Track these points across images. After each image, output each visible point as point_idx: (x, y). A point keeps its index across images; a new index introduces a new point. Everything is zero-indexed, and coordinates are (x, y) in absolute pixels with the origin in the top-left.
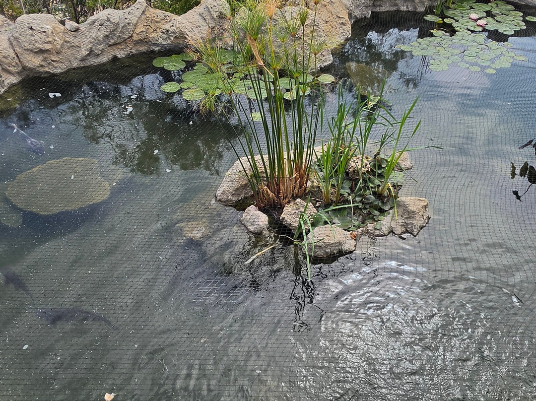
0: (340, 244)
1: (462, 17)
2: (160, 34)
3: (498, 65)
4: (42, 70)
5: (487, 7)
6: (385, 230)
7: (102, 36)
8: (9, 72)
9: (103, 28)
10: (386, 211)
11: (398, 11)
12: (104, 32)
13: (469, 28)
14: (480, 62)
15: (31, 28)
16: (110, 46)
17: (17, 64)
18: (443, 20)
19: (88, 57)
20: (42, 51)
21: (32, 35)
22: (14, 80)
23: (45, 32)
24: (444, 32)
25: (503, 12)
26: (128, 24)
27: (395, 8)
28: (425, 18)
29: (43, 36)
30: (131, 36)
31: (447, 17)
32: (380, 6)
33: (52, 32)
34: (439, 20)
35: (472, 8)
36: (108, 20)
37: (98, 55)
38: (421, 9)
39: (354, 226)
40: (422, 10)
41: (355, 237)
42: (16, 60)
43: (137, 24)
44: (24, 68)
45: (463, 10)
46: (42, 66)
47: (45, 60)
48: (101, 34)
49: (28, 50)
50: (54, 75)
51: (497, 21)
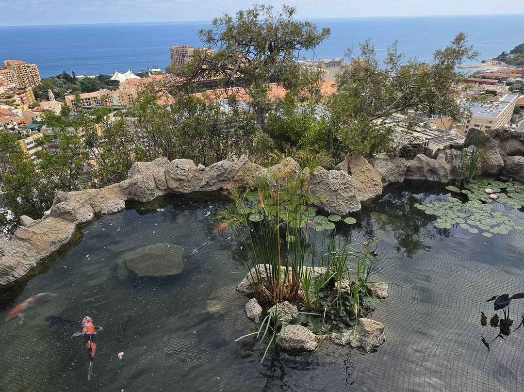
0: (303, 342)
1: (479, 190)
2: (251, 178)
3: (496, 230)
4: (177, 190)
5: (504, 185)
6: (344, 340)
7: (216, 175)
8: (159, 189)
9: (218, 171)
10: (351, 326)
11: (426, 181)
12: (218, 172)
13: (482, 199)
14: (481, 226)
15: (177, 167)
16: (220, 181)
17: (165, 185)
18: (461, 191)
19: (205, 186)
20: (180, 180)
21: (177, 171)
22: (160, 193)
23: (184, 169)
24: (458, 200)
25: (517, 190)
26: (234, 170)
27: (424, 178)
28: (447, 187)
29: (183, 171)
30: (234, 177)
31: (466, 189)
32: (412, 175)
33: (188, 170)
34: (458, 191)
35: (489, 184)
36: (222, 166)
37: (211, 186)
38: (444, 181)
39: (322, 331)
40: (446, 181)
41: (318, 340)
42: (165, 183)
43: (238, 170)
44: (168, 188)
45: (481, 185)
46: (178, 188)
47: (180, 185)
48: (216, 174)
49: (172, 178)
50: (183, 194)
51: (509, 197)
